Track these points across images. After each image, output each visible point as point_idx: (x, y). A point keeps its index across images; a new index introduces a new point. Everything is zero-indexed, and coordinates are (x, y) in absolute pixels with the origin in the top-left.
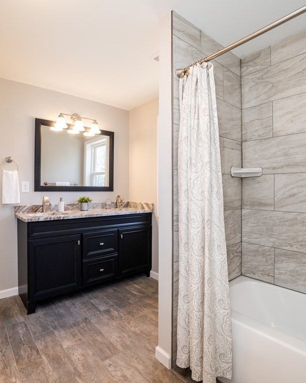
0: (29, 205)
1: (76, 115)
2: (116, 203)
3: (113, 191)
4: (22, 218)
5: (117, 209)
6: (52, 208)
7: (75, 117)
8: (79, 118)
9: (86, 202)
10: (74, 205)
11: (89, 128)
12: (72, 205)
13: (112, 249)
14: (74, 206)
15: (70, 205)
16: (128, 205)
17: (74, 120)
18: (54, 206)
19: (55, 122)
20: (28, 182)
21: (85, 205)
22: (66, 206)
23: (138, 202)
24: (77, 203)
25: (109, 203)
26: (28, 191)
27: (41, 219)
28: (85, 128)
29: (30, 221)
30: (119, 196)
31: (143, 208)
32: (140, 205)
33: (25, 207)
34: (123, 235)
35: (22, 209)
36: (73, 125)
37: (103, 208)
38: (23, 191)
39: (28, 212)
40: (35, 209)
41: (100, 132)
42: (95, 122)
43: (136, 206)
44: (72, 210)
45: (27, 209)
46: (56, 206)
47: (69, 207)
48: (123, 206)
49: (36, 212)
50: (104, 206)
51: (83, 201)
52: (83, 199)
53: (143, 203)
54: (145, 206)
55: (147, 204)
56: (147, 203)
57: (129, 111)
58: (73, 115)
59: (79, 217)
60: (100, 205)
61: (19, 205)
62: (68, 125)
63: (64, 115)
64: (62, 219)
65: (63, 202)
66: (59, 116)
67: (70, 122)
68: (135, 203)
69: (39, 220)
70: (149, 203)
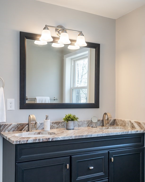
0: (14, 123)
1: (61, 27)
2: (103, 121)
3: (99, 108)
4: (9, 139)
5: (104, 127)
6: (37, 127)
7: (60, 29)
8: (64, 30)
9: (72, 120)
10: (59, 123)
11: (75, 41)
12: (58, 123)
13: (102, 174)
14: (60, 125)
15: (56, 123)
16: (114, 123)
17: (59, 32)
18: (39, 125)
19: (40, 35)
20: (14, 99)
21: (71, 123)
22: (52, 124)
23: (127, 120)
24: (63, 121)
25: (95, 121)
26: (13, 108)
27: (30, 141)
28: (71, 40)
29: (18, 143)
30: (105, 114)
31: (133, 127)
32: (129, 124)
33: (10, 125)
34: (114, 157)
35: (7, 128)
36: (58, 38)
37: (88, 126)
38: (9, 108)
39: (14, 131)
40: (20, 128)
41: (86, 45)
42: (81, 34)
43: (124, 124)
44: (57, 128)
45: (13, 128)
46: (41, 124)
47: (54, 125)
48: (109, 124)
49: (21, 130)
50: (90, 124)
51: (69, 119)
52: (69, 117)
53: (133, 121)
54: (136, 125)
55: (139, 124)
56: (139, 121)
57: (115, 20)
58: (58, 27)
59: (68, 139)
60: (86, 123)
61: (4, 124)
62: (54, 38)
63: (49, 27)
64: (51, 140)
65: (49, 120)
66: (44, 29)
67: (55, 35)
68: (124, 121)
69: (28, 142)
70: (141, 122)
